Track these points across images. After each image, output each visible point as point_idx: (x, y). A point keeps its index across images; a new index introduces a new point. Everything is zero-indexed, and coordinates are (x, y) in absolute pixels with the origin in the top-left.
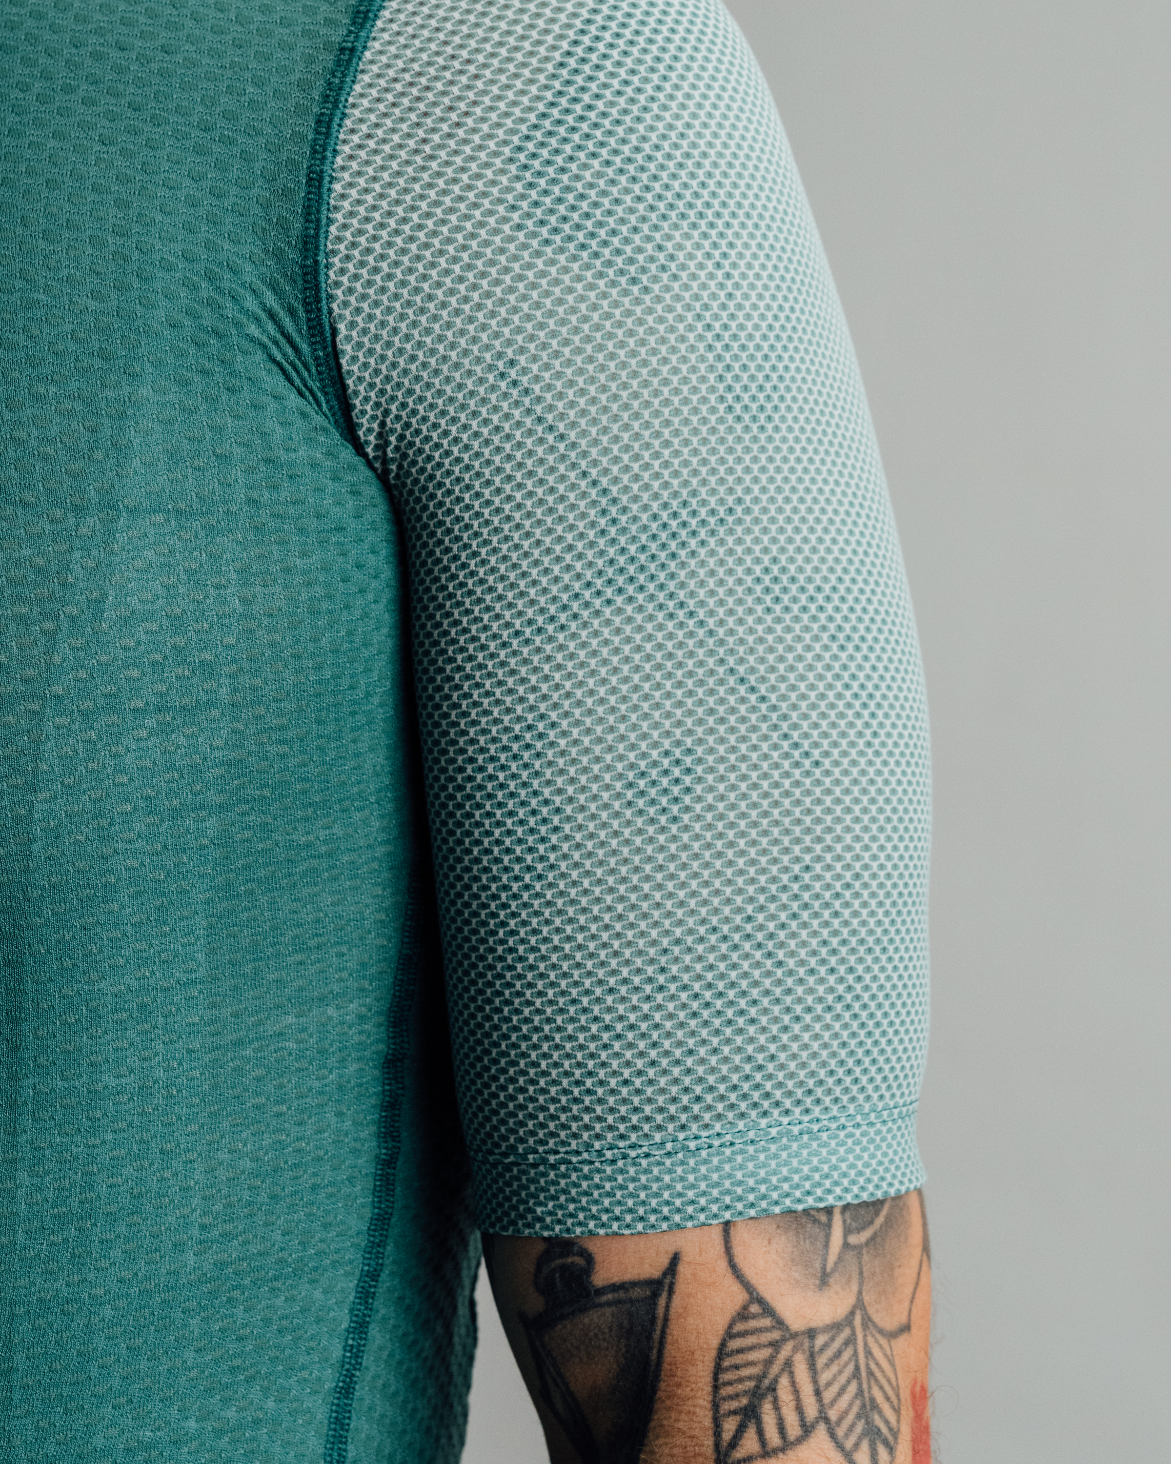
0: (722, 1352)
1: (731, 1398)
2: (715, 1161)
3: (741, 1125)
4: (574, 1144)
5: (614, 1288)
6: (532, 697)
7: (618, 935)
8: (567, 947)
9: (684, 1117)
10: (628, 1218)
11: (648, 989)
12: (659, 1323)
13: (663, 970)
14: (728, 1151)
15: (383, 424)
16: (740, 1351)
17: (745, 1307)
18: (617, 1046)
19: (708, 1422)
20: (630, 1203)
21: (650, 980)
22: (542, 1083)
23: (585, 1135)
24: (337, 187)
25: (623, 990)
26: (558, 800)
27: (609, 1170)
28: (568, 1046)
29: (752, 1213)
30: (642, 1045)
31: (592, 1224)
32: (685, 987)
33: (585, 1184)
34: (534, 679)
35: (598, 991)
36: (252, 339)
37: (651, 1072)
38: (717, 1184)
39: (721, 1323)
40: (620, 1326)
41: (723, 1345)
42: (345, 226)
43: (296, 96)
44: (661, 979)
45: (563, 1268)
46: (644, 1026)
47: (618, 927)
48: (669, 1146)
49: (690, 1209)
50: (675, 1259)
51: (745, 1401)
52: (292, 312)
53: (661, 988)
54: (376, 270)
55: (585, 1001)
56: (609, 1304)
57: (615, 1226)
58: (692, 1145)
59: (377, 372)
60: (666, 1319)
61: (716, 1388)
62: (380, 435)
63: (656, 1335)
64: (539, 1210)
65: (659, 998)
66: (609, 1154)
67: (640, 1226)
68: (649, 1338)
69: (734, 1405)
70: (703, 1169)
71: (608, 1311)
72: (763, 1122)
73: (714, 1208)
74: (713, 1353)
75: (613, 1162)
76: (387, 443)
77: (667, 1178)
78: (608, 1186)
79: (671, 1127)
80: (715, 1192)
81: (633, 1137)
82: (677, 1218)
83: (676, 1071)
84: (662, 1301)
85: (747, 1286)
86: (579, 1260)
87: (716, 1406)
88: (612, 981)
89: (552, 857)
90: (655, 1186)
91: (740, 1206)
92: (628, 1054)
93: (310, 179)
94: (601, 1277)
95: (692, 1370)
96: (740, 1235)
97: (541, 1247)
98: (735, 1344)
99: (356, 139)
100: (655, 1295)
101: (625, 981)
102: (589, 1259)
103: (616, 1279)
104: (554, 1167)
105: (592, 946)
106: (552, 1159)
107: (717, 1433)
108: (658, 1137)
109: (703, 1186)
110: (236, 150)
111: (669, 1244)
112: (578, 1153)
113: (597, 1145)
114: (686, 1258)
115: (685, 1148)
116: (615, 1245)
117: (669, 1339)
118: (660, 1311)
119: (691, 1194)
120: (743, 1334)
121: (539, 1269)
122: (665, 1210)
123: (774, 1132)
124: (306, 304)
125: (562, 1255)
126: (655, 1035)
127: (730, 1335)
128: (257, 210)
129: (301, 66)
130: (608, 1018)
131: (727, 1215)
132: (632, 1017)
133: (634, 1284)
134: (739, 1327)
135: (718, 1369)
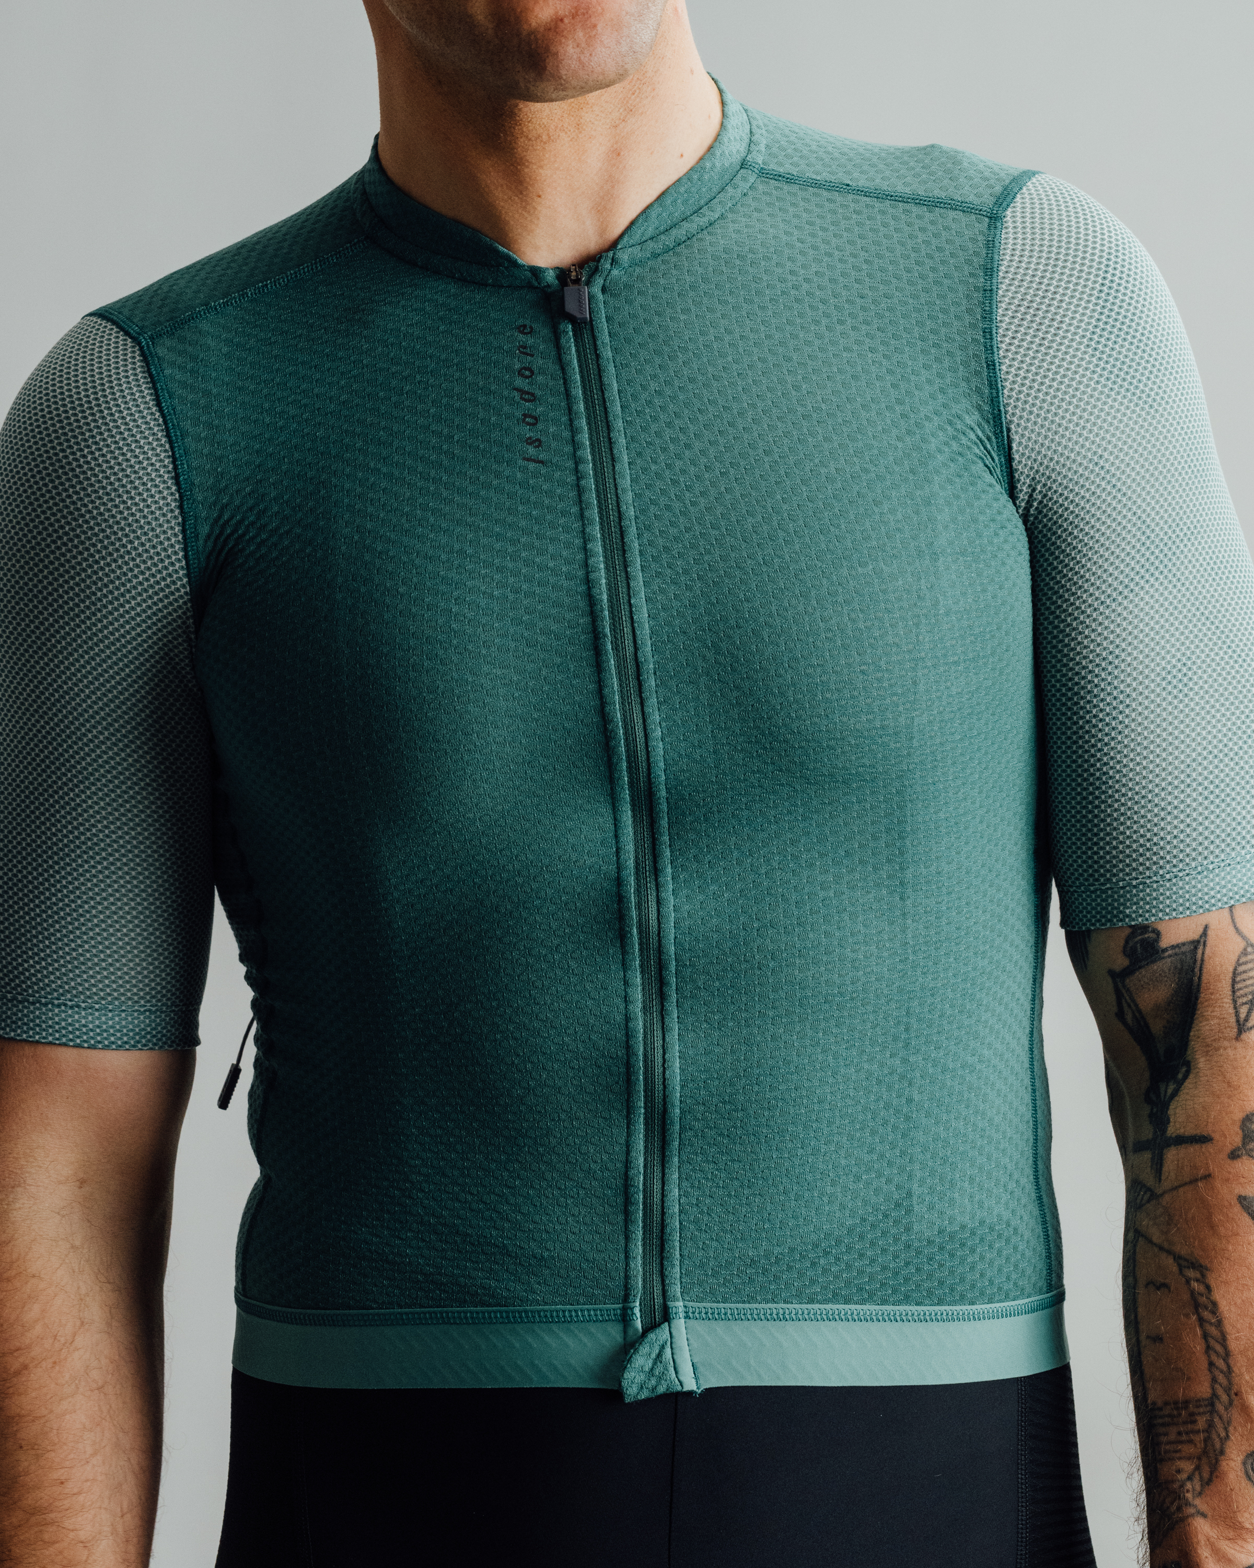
0: (1235, 974)
1: (1242, 996)
2: (1223, 874)
3: (1233, 854)
4: (1148, 873)
5: (1173, 947)
6: (1111, 637)
7: (1164, 760)
8: (1138, 769)
9: (1206, 853)
10: (1181, 909)
11: (1182, 786)
12: (1199, 963)
13: (1189, 776)
14: (1228, 869)
15: (1031, 496)
16: (1245, 972)
17: (1245, 949)
18: (1169, 818)
19: (1232, 1011)
20: (1181, 901)
21: (1183, 782)
22: (1128, 842)
23: (1154, 868)
24: (1004, 368)
25: (1170, 788)
26: (1128, 690)
27: (1168, 885)
28: (1142, 821)
29: (1244, 900)
30: (1182, 816)
31: (1160, 915)
32: (1200, 784)
33: (1154, 894)
34: (1112, 627)
35: (1157, 790)
36: (976, 455)
37: (1188, 830)
38: (1225, 887)
39: (1233, 958)
40: (1176, 968)
41: (1235, 969)
42: (1011, 389)
43: (967, 319)
44: (1188, 781)
45: (1143, 941)
46: (1182, 806)
47: (1164, 755)
48: (1199, 869)
49: (1213, 901)
50: (1206, 928)
51: (1250, 997)
52: (989, 439)
53: (1189, 786)
54: (1031, 413)
55: (1150, 796)
56: (1170, 956)
57: (1174, 914)
58: (1211, 867)
59: (1031, 468)
60: (1202, 960)
61: (1234, 992)
62: (1028, 502)
63: (1197, 970)
64: (1127, 911)
65: (1188, 791)
66: (1168, 876)
67: (1188, 912)
68: (1193, 971)
69: (1245, 1000)
70: (1217, 879)
71: (1169, 960)
72: (1243, 852)
73: (1225, 899)
74: (1231, 975)
75: (1170, 880)
76: (1031, 506)
77: (1199, 886)
78: (1168, 893)
79: (1200, 858)
80: (1224, 891)
81: (1181, 866)
82: (1207, 906)
83: (1201, 829)
84: (1200, 951)
85: (1244, 937)
86: (1151, 935)
87: (1235, 1001)
88: (1163, 784)
89: (1127, 721)
90: (1193, 891)
91: (1237, 897)
92: (1175, 822)
93: (988, 366)
94: (1164, 943)
95: (1219, 985)
96: (1238, 912)
97: (1128, 931)
98: (1241, 969)
99: (1007, 340)
100: (1196, 948)
101: (1170, 784)
102: (1158, 934)
103: (1174, 943)
104: (1135, 887)
105: (1151, 767)
106: (1134, 883)
107: (1237, 1014)
108: (1193, 864)
109: (1218, 888)
110: (944, 351)
111: (1202, 920)
112: (1150, 877)
113: (1161, 872)
114: (1212, 927)
115: (1207, 869)
116: (1174, 924)
117: (1205, 970)
118: (1199, 956)
119: (1212, 893)
120: (1246, 963)
121: (1127, 942)
122: (1200, 902)
123: (1248, 857)
124: (995, 434)
125: (1142, 934)
126: (1188, 811)
127: (1238, 964)
128: (964, 384)
129: (964, 302)
130: (1163, 804)
131: (1232, 902)
132: (1176, 802)
133: (1184, 944)
134: (1243, 960)
135: (1234, 982)
